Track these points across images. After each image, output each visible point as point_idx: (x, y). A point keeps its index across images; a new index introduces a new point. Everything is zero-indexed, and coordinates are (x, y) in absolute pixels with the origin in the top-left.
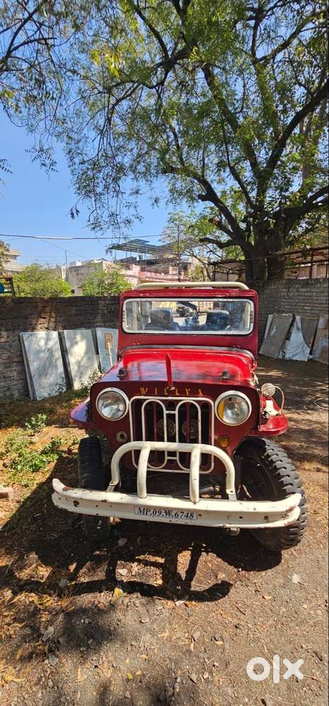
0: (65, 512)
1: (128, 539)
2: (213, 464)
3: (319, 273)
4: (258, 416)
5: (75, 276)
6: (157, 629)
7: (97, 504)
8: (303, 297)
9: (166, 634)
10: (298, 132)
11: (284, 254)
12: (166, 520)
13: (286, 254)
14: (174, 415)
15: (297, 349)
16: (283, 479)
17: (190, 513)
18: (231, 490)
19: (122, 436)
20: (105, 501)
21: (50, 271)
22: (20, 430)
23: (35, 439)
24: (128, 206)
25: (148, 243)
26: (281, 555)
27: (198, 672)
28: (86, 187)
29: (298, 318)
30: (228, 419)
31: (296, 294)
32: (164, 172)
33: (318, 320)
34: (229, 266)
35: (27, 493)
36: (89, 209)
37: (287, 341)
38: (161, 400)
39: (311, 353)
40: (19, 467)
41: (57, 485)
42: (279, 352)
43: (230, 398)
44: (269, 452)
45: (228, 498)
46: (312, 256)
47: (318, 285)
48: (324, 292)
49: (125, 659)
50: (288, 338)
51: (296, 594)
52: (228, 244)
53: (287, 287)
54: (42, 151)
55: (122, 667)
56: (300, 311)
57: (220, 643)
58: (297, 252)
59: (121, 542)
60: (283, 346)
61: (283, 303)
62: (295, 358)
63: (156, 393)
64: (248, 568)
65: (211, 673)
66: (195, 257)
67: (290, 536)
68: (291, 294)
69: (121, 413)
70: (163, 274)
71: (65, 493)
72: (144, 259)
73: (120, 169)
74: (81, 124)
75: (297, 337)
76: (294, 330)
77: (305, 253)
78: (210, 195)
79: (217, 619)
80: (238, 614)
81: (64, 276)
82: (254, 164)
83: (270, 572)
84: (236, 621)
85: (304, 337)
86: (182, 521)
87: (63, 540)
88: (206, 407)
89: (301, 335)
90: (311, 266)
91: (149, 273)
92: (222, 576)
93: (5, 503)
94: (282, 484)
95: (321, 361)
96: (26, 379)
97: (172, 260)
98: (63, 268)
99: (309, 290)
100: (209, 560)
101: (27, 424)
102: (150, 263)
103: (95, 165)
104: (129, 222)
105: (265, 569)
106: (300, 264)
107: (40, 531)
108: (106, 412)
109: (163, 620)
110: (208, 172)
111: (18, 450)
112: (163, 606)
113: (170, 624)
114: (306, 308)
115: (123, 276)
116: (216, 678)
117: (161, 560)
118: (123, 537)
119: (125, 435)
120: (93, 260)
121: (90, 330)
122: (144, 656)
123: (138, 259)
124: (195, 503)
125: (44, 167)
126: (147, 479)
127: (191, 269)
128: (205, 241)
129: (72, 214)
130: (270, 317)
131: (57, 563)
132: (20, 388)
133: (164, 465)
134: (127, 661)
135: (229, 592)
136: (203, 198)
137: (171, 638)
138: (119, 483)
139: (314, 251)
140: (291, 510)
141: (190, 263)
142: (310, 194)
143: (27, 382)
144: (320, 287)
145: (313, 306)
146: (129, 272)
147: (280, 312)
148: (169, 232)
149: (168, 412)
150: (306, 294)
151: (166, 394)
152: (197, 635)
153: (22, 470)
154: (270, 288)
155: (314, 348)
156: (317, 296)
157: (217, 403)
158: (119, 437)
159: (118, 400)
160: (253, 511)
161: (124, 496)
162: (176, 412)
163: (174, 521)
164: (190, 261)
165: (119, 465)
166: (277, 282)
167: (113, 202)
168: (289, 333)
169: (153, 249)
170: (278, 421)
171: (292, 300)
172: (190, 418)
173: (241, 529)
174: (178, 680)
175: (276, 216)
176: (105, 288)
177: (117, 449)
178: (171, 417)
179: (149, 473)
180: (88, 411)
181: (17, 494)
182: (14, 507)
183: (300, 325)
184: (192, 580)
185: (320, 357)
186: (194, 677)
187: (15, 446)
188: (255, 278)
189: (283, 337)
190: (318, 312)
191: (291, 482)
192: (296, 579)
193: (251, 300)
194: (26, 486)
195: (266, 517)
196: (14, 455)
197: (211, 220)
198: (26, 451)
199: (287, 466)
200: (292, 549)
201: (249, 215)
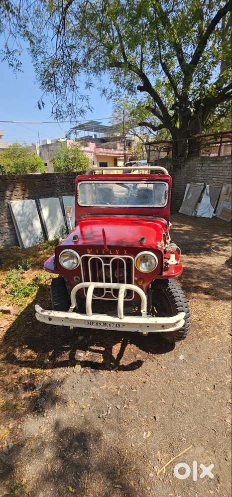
0: (43, 324)
1: (84, 337)
2: (134, 296)
3: (226, 150)
4: (162, 266)
5: (47, 152)
6: (99, 384)
7: (62, 319)
8: (213, 171)
9: (105, 386)
10: (220, 27)
11: (201, 137)
12: (104, 328)
13: (203, 136)
14: (109, 266)
15: (205, 209)
16: (177, 303)
17: (118, 324)
18: (144, 310)
19: (77, 279)
20: (67, 318)
21: (27, 149)
22: (14, 271)
23: (25, 275)
24: (82, 98)
25: (101, 124)
26: (175, 344)
27: (121, 404)
28: (49, 82)
29: (208, 186)
30: (143, 268)
31: (208, 168)
32: (111, 65)
33: (222, 187)
34: (159, 146)
35: (22, 309)
36: (52, 103)
37: (199, 203)
38: (100, 257)
39: (214, 212)
40: (16, 294)
41: (38, 308)
42: (193, 211)
43: (144, 256)
44: (170, 287)
45: (141, 316)
46: (221, 138)
47: (224, 162)
48: (227, 167)
49: (82, 398)
50: (199, 201)
51: (181, 365)
52: (160, 127)
53: (201, 163)
54: (10, 53)
55: (80, 403)
56: (209, 181)
57: (134, 390)
58: (210, 135)
59: (80, 338)
60: (196, 207)
61: (198, 175)
62: (203, 216)
63: (97, 252)
64: (154, 352)
65: (128, 404)
66: (137, 135)
67: (180, 335)
68: (204, 168)
69: (75, 265)
70: (112, 150)
71: (43, 313)
72: (98, 137)
73: (75, 65)
74: (41, 23)
75: (206, 200)
76: (204, 196)
77: (216, 136)
78: (146, 87)
79: (134, 379)
80: (146, 376)
81: (38, 152)
82: (181, 60)
83: (167, 354)
84: (144, 380)
85: (211, 201)
86: (113, 328)
87: (45, 337)
88: (129, 261)
89: (209, 198)
90: (220, 146)
91: (102, 149)
92: (139, 356)
93: (9, 316)
94: (176, 306)
95: (221, 217)
96: (16, 233)
97: (119, 138)
98: (37, 146)
99: (217, 165)
100: (131, 348)
101: (19, 266)
102: (103, 140)
103: (54, 63)
104: (82, 111)
105: (165, 352)
106: (212, 144)
107: (31, 332)
108: (65, 264)
109: (103, 379)
110: (146, 66)
111: (14, 283)
112: (104, 373)
113: (108, 382)
114: (214, 179)
115: (83, 151)
116: (131, 407)
117: (103, 349)
118: (81, 335)
119: (79, 278)
120: (59, 139)
121: (58, 198)
122: (92, 397)
123: (94, 137)
124: (121, 319)
125: (11, 67)
126: (92, 303)
127: (134, 145)
128: (142, 124)
129: (39, 106)
130: (188, 185)
131: (42, 350)
132: (13, 240)
133: (103, 296)
134: (83, 400)
135: (142, 365)
136: (141, 89)
137: (107, 388)
138: (76, 307)
139: (223, 134)
140: (178, 322)
141: (133, 140)
142: (224, 86)
143: (16, 236)
144: (225, 163)
145: (218, 178)
146: (87, 149)
147: (195, 182)
148: (116, 115)
149: (105, 264)
150: (215, 168)
151: (104, 253)
152: (121, 387)
153: (17, 296)
154: (189, 163)
155: (217, 208)
156: (222, 170)
157: (136, 259)
158: (75, 279)
159: (72, 257)
160: (155, 323)
161: (78, 315)
162: (110, 265)
163: (108, 328)
164: (133, 138)
165: (76, 295)
166: (195, 159)
167: (70, 95)
168: (201, 197)
169: (104, 129)
170: (177, 267)
171: (204, 173)
172: (119, 267)
173: (149, 333)
174: (110, 408)
175: (197, 104)
176: (69, 162)
177: (74, 286)
178: (107, 268)
179: (93, 300)
180: (54, 263)
181: (15, 311)
182: (14, 318)
183: (208, 192)
184: (121, 359)
185: (220, 215)
186: (119, 407)
187: (12, 280)
188: (179, 155)
189: (196, 201)
190: (222, 182)
191: (181, 305)
192: (182, 357)
193: (167, 182)
194: (21, 305)
195: (163, 326)
196: (12, 286)
197: (147, 108)
198: (18, 283)
199: (180, 295)
200: (182, 341)
201: (176, 104)
